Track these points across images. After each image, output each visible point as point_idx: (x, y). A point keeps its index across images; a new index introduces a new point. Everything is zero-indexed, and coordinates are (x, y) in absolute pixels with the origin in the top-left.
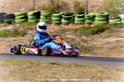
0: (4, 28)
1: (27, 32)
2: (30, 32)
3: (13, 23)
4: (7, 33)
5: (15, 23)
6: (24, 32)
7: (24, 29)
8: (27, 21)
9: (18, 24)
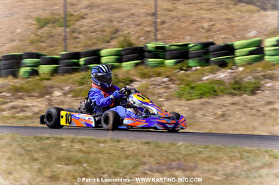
0: (211, 76)
1: (263, 85)
3: (230, 65)
4: (216, 87)
5: (234, 64)
7: (255, 78)
8: (261, 59)
9: (242, 66)
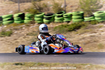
2: (16, 32)
6: (10, 32)
